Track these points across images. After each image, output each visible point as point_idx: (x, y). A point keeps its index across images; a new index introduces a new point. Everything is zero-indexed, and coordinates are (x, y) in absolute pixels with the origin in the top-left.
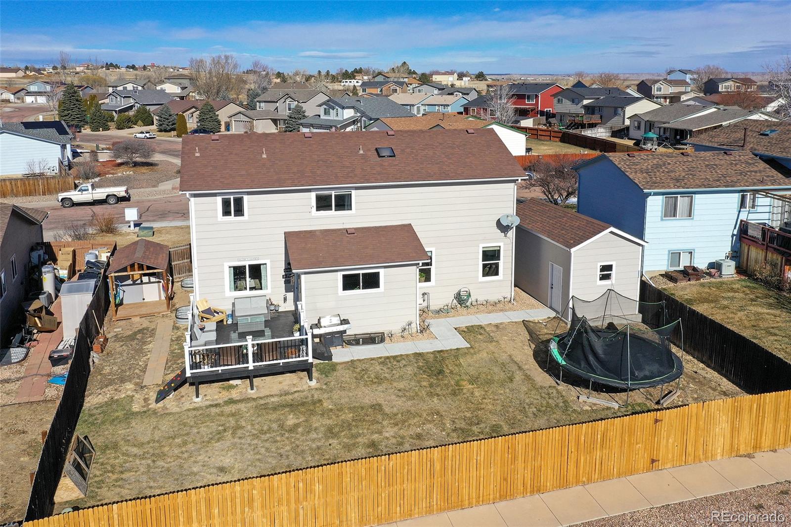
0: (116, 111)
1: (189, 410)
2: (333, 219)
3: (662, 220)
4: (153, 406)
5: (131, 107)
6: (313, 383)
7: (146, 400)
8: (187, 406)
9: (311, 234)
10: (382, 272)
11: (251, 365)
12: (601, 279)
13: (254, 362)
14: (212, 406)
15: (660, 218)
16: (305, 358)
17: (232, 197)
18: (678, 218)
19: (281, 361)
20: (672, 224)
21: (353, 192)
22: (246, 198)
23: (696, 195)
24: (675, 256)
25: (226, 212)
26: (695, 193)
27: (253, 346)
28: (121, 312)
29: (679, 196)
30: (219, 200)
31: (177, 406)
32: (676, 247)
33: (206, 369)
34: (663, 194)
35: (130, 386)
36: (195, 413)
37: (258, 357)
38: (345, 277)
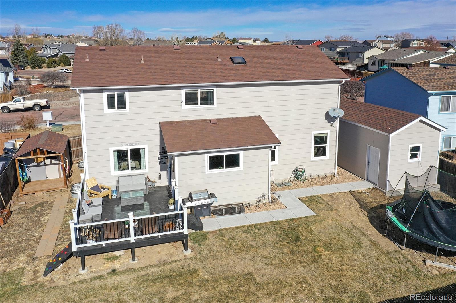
0: (47, 57)
1: (74, 283)
2: (199, 111)
4: (41, 279)
5: (57, 55)
6: (188, 253)
7: (36, 272)
8: (73, 278)
9: (181, 123)
10: (241, 153)
11: (132, 239)
12: (411, 157)
13: (135, 235)
14: (96, 278)
15: (438, 112)
16: (181, 231)
17: (116, 93)
18: (450, 112)
19: (160, 234)
20: (445, 116)
21: (215, 90)
22: (127, 94)
24: (448, 140)
25: (111, 105)
27: (134, 221)
28: (28, 188)
29: (452, 95)
30: (105, 95)
31: (64, 279)
32: (450, 134)
33: (91, 243)
34: (441, 94)
35: (23, 258)
36: (79, 286)
37: (139, 231)
38: (211, 158)
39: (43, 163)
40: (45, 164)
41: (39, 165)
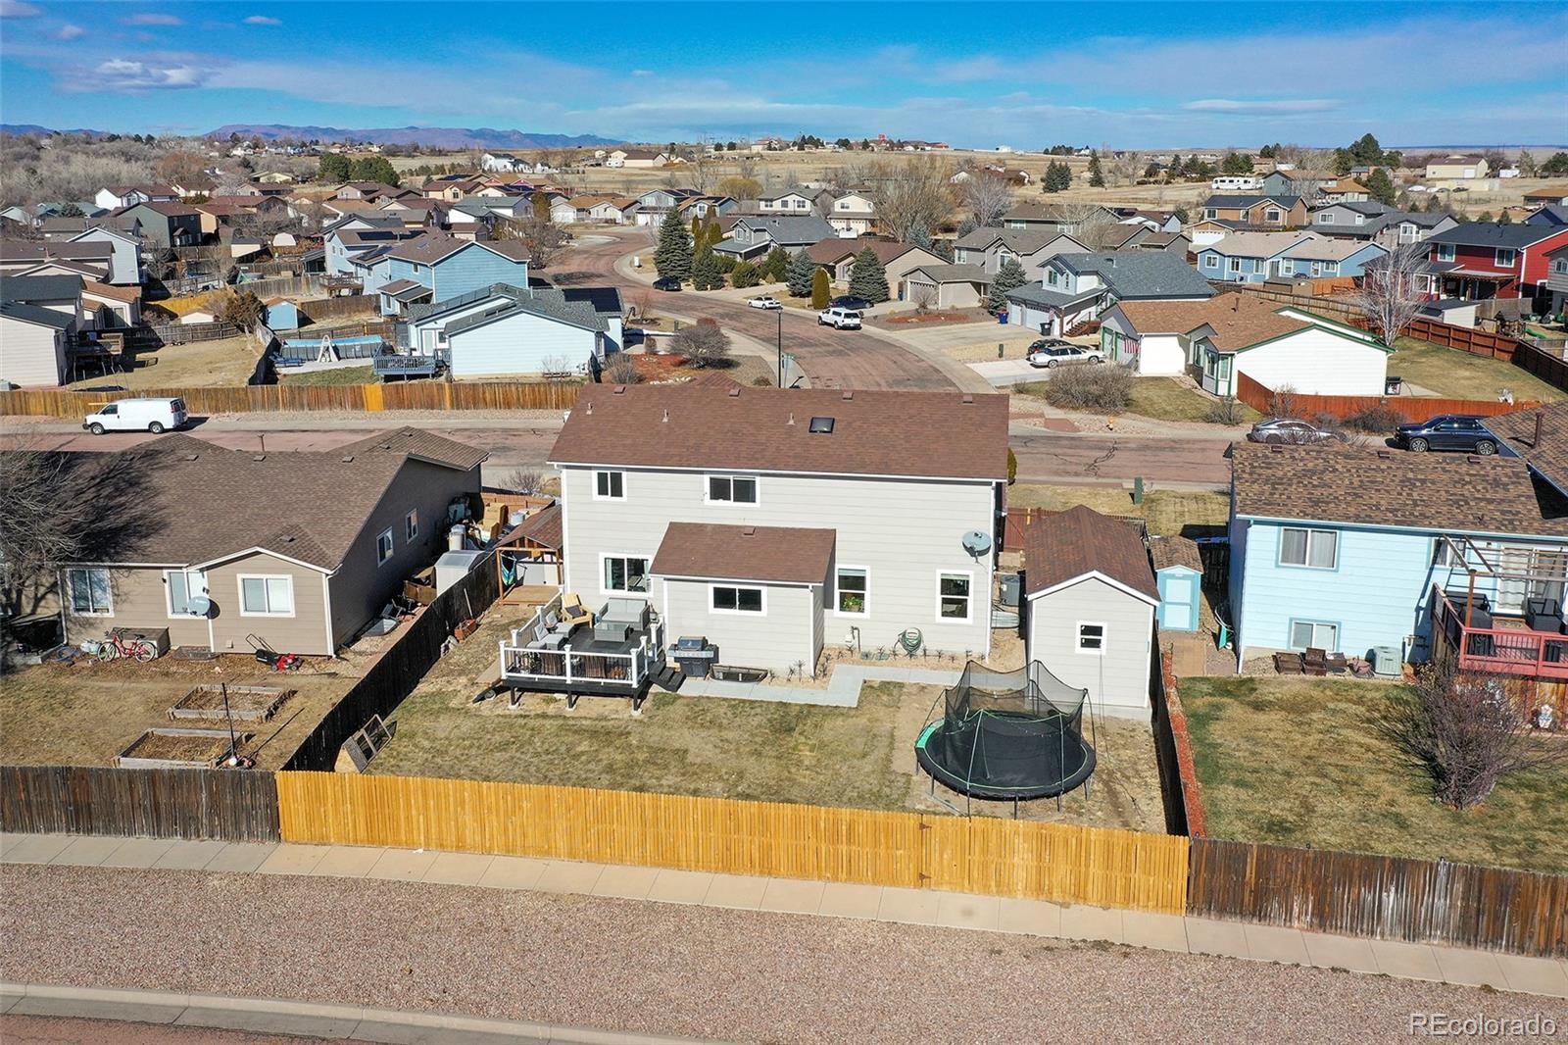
1: (498, 715)
2: (730, 512)
3: (1277, 566)
4: (470, 705)
6: (637, 714)
7: (468, 698)
8: (499, 711)
9: (699, 528)
10: (764, 591)
11: (569, 679)
12: (1083, 645)
13: (573, 675)
14: (521, 716)
15: (1273, 563)
16: (629, 682)
17: (609, 472)
18: (1307, 565)
19: (602, 681)
20: (1295, 575)
21: (758, 479)
22: (625, 474)
23: (1344, 532)
24: (1303, 628)
25: (602, 491)
26: (1341, 528)
27: (572, 657)
28: (514, 595)
29: (1310, 530)
30: (594, 474)
31: (491, 710)
32: (1305, 614)
33: (524, 674)
34: (1280, 524)
35: (463, 680)
36: (500, 719)
37: (579, 669)
38: (716, 590)
39: (540, 560)
40: (543, 562)
41: (535, 562)
